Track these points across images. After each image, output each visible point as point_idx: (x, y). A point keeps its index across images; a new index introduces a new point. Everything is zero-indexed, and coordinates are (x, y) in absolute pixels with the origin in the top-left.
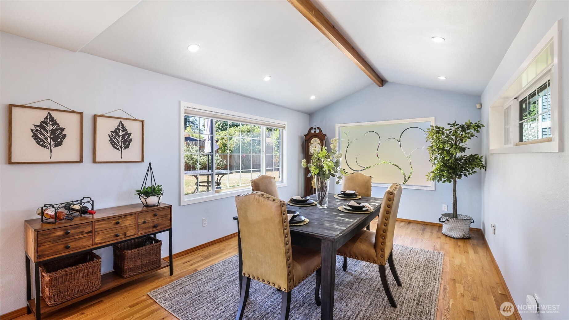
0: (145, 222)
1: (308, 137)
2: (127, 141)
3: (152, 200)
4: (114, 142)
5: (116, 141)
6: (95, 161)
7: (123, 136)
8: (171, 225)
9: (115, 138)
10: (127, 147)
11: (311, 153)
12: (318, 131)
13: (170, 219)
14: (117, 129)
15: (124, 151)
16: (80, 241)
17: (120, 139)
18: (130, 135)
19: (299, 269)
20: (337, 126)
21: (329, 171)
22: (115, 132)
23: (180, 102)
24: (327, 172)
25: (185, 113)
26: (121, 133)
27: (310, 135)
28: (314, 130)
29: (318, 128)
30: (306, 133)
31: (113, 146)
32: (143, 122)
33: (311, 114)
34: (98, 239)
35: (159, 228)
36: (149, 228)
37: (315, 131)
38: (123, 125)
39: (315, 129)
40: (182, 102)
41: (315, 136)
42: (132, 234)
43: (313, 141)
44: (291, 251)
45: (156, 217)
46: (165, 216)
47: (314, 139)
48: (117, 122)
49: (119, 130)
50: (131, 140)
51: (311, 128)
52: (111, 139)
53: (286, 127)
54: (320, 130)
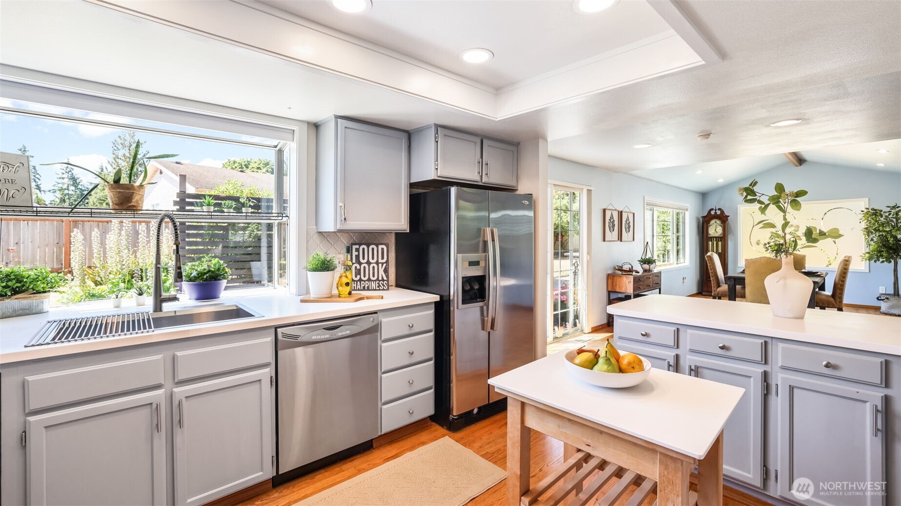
1: (707, 218)
5: (626, 227)
6: (621, 241)
9: (626, 225)
10: (629, 231)
11: (710, 235)
12: (719, 212)
15: (628, 234)
20: (739, 206)
22: (626, 221)
26: (628, 222)
27: (710, 216)
28: (714, 211)
29: (719, 209)
30: (705, 214)
31: (626, 230)
33: (704, 195)
37: (716, 213)
38: (628, 217)
39: (716, 210)
41: (716, 217)
43: (713, 222)
47: (714, 220)
48: (627, 215)
50: (630, 226)
51: (711, 209)
53: (689, 209)
54: (722, 212)
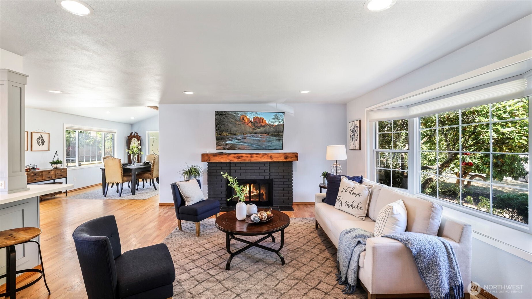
0: (58, 174)
1: (130, 138)
2: (43, 142)
3: (59, 166)
4: (38, 143)
5: (39, 142)
6: (31, 150)
7: (42, 140)
8: (67, 176)
9: (39, 141)
10: (43, 145)
12: (136, 134)
13: (67, 173)
14: (40, 137)
15: (42, 146)
16: (38, 178)
17: (40, 141)
18: (44, 139)
19: (125, 179)
20: (147, 132)
21: (136, 152)
22: (39, 139)
23: (64, 124)
24: (135, 153)
25: (66, 129)
26: (41, 139)
27: (131, 137)
28: (133, 134)
29: (136, 133)
30: (129, 135)
31: (38, 144)
32: (49, 134)
33: (132, 125)
34: (43, 178)
35: (63, 176)
36: (59, 176)
37: (134, 135)
38: (41, 135)
39: (134, 133)
40: (65, 124)
41: (134, 137)
42: (54, 177)
43: (133, 139)
44: (122, 172)
45: (62, 172)
46: (65, 172)
48: (40, 134)
49: (40, 138)
50: (44, 142)
51: (132, 133)
52: (37, 141)
53: (117, 132)
54: (137, 134)
